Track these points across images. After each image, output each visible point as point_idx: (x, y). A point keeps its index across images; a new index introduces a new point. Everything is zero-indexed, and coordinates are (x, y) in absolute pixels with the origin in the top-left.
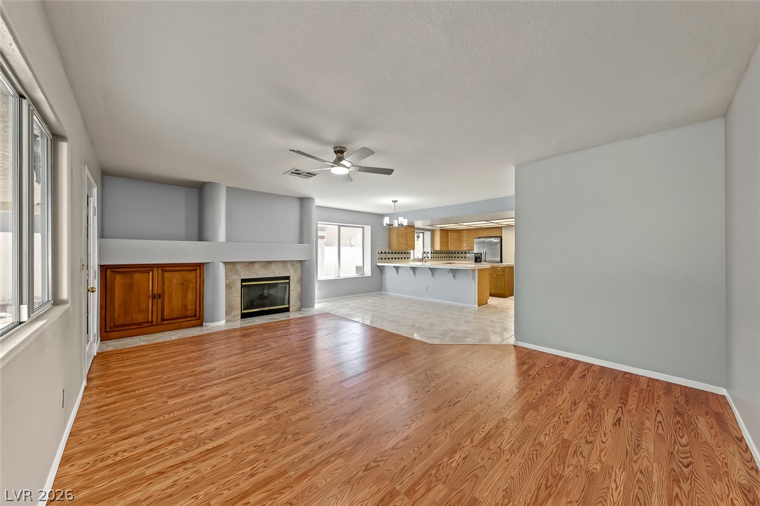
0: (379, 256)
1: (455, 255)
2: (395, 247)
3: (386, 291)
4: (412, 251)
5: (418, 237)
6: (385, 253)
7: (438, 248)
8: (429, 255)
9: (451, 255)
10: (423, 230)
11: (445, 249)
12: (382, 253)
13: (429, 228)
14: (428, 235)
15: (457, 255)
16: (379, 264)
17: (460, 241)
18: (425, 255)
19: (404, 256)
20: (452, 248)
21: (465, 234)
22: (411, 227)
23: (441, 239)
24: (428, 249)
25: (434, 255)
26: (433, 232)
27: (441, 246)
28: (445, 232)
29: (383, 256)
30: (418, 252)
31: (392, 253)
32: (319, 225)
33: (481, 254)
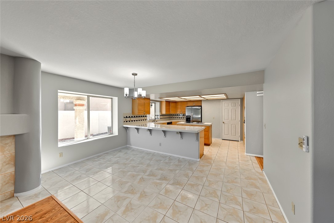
0: (125, 119)
1: (173, 116)
2: (136, 113)
3: (131, 145)
4: (148, 115)
5: (152, 105)
6: (129, 117)
7: (164, 112)
8: (159, 117)
9: (171, 116)
10: (155, 101)
11: (168, 113)
12: (127, 117)
13: (159, 100)
14: (158, 104)
15: (174, 116)
16: (125, 126)
17: (176, 108)
18: (156, 117)
19: (143, 118)
20: (172, 112)
21: (179, 104)
22: (147, 99)
23: (166, 107)
24: (158, 113)
25: (162, 117)
26: (161, 102)
27: (166, 111)
28: (168, 103)
29: (128, 119)
30: (152, 116)
31: (134, 117)
32: (59, 94)
33: (190, 116)
